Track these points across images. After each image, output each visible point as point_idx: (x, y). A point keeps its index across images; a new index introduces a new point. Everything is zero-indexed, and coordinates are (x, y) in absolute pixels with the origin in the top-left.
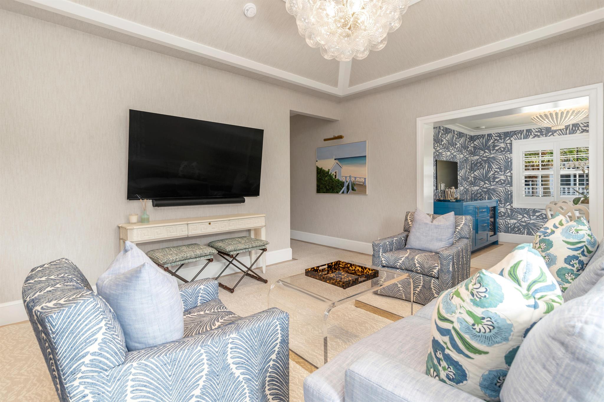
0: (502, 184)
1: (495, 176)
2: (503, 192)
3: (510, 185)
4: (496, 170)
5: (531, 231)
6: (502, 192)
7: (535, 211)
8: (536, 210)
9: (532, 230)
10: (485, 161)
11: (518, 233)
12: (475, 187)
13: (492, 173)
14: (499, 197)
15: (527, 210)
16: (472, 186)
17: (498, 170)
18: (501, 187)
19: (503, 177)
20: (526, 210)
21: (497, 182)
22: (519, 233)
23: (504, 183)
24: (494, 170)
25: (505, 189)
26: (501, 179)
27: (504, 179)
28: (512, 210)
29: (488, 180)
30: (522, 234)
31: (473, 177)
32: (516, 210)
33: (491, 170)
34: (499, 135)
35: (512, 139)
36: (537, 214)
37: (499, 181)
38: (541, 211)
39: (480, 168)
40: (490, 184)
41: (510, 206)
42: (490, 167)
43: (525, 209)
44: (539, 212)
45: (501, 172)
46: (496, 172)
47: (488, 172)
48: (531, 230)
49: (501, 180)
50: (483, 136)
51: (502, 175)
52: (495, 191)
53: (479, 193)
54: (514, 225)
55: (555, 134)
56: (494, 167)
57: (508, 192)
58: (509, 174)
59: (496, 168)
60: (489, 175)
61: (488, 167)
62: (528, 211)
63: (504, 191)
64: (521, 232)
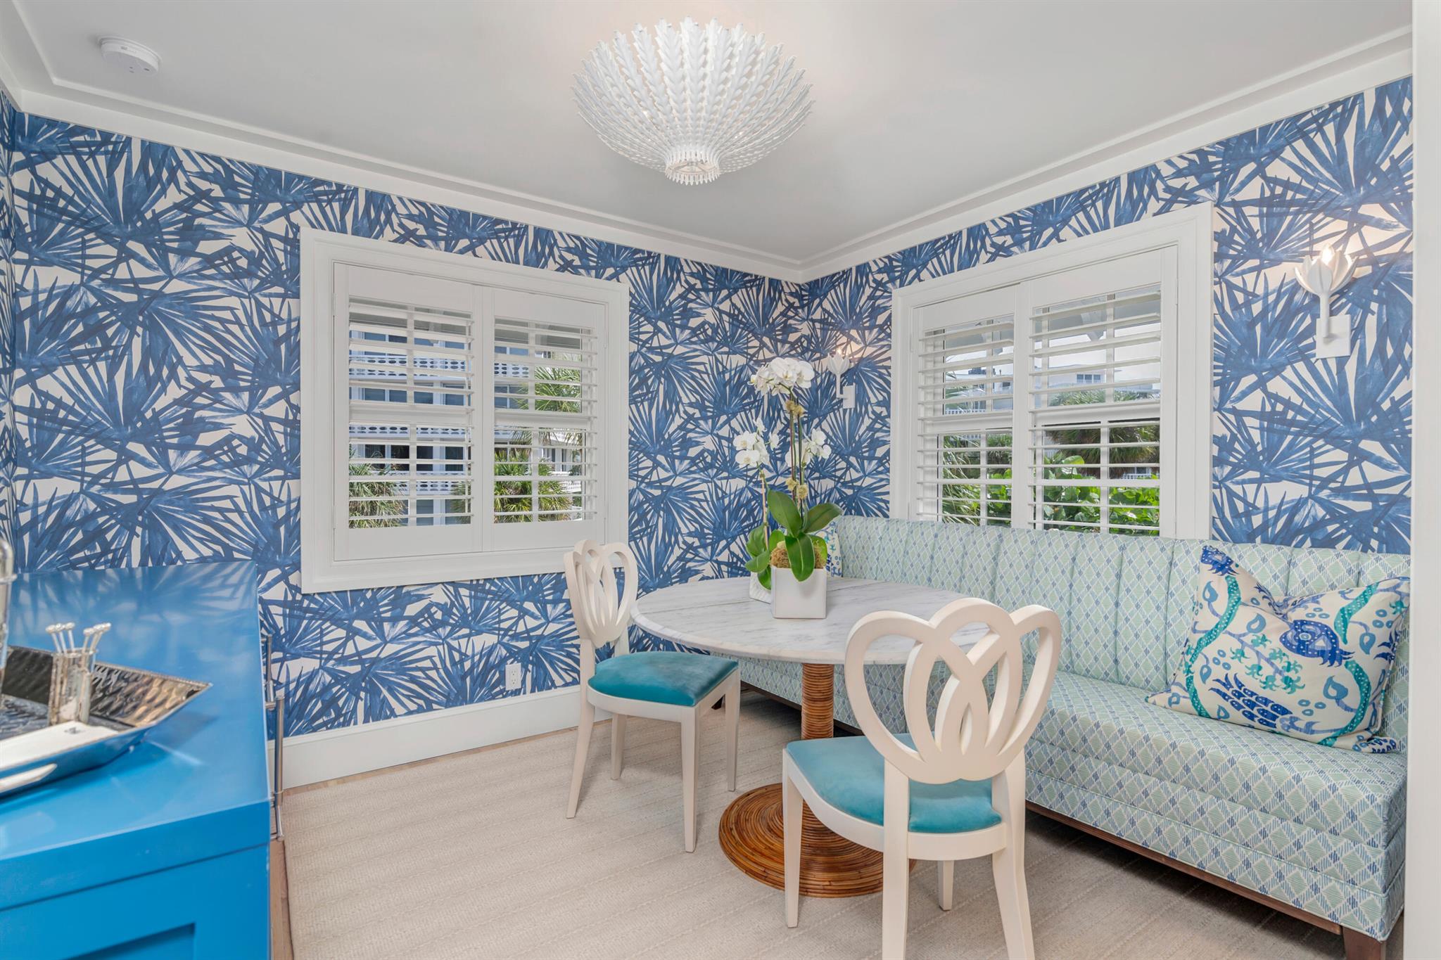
0: (237, 462)
1: (198, 414)
2: (243, 507)
3: (286, 471)
4: (203, 378)
5: (385, 700)
6: (237, 510)
7: (400, 596)
8: (408, 593)
9: (391, 690)
10: (128, 316)
11: (324, 724)
12: (40, 483)
13: (174, 392)
14: (217, 541)
15: (369, 595)
16: (21, 471)
17: (217, 382)
18: (231, 482)
19: (242, 426)
20: (364, 599)
21: (208, 452)
22: (329, 725)
23: (249, 460)
24: (190, 379)
25: (259, 490)
26: (233, 436)
27: (249, 432)
28: (293, 607)
29: (151, 434)
30: (346, 723)
31: (29, 411)
32: (316, 602)
33: (165, 372)
34: (225, 173)
35: (296, 217)
36: (412, 610)
37: (219, 445)
38: (425, 592)
39: (87, 352)
40: (164, 461)
41: (282, 586)
42: (158, 353)
43: (358, 593)
44: (420, 598)
45: (236, 391)
46: (201, 388)
47: (148, 384)
48: (385, 692)
49: (235, 442)
50: (112, 146)
51: (238, 411)
52: (192, 508)
53: (81, 524)
54: (306, 689)
55: (480, 250)
56: (189, 360)
57: (274, 507)
58: (279, 410)
59: (203, 368)
60: (158, 405)
61: (147, 353)
62: (373, 603)
63: (249, 504)
64: (338, 716)
